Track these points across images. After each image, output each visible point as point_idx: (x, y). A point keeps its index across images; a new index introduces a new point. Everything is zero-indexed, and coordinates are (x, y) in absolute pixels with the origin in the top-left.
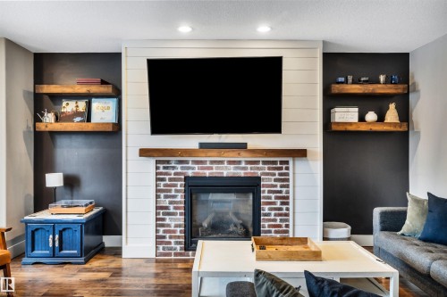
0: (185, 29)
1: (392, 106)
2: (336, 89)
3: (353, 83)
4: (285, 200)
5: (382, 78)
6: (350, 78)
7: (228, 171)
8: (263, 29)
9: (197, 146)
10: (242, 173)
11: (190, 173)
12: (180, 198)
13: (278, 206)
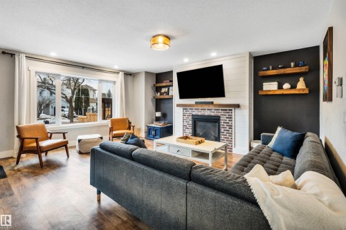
0: (186, 60)
1: (301, 79)
2: (261, 73)
3: (273, 69)
4: (231, 127)
5: (292, 64)
6: (271, 67)
7: (207, 113)
8: (214, 54)
9: (194, 103)
10: (213, 114)
11: (194, 113)
12: (191, 122)
13: (228, 129)
